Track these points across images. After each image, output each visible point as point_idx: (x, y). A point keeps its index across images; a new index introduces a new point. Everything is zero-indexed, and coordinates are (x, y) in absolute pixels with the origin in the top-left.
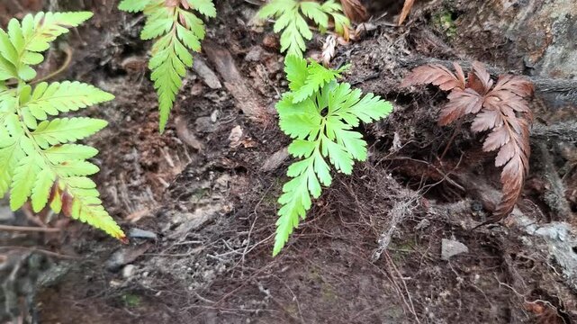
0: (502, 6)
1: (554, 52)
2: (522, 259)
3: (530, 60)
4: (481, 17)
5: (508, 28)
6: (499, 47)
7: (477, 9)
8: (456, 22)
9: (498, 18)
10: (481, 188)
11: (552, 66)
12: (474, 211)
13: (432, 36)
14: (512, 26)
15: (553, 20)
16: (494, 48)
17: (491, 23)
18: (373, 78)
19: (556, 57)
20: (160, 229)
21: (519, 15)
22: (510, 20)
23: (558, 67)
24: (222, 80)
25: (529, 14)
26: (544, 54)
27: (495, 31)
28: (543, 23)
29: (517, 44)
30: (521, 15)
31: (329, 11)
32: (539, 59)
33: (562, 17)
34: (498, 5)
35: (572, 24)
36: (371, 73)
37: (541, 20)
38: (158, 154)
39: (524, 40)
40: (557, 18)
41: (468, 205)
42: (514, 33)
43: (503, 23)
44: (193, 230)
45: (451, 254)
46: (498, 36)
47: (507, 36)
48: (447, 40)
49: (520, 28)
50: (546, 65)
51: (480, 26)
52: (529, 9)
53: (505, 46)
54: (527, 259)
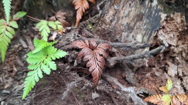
0: (106, 21)
1: (124, 34)
2: (118, 99)
3: (118, 37)
4: (101, 25)
5: (110, 27)
6: (108, 33)
7: (98, 22)
8: (94, 26)
9: (106, 25)
11: (124, 38)
12: (103, 84)
13: (86, 31)
14: (111, 27)
15: (123, 24)
16: (106, 34)
17: (104, 26)
19: (125, 36)
20: (11, 90)
21: (112, 23)
22: (110, 25)
23: (127, 39)
24: (28, 45)
25: (116, 23)
26: (122, 35)
27: (106, 29)
28: (120, 26)
29: (113, 32)
30: (113, 23)
31: (56, 24)
32: (120, 36)
33: (126, 24)
34: (105, 21)
35: (129, 25)
36: (67, 43)
37: (119, 25)
38: (12, 67)
39: (115, 31)
40: (124, 24)
41: (102, 82)
42: (112, 29)
43: (108, 26)
45: (95, 98)
46: (107, 30)
47: (109, 30)
48: (91, 32)
49: (114, 27)
50: (123, 38)
51: (101, 27)
52: (115, 21)
53: (110, 33)
54: (120, 99)
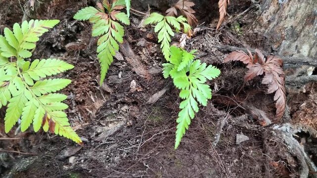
0: (263, 21)
1: (285, 43)
2: (271, 142)
3: (275, 47)
4: (254, 27)
5: (265, 31)
6: (261, 41)
7: (252, 23)
8: (242, 28)
9: (261, 27)
10: (251, 108)
11: (284, 50)
12: (249, 119)
13: (231, 35)
14: (267, 31)
15: (285, 28)
16: (258, 41)
17: (258, 29)
18: (205, 56)
19: (286, 46)
20: (89, 136)
21: (270, 26)
22: (266, 29)
23: (287, 50)
24: (123, 55)
25: (275, 25)
26: (281, 44)
27: (259, 33)
28: (281, 29)
29: (269, 39)
30: (271, 26)
31: (181, 21)
32: (279, 46)
33: (289, 27)
34: (261, 21)
35: (294, 30)
36: (203, 54)
37: (280, 28)
38: (85, 95)
39: (272, 37)
40: (287, 27)
41: (247, 117)
42: (268, 34)
43: (263, 29)
44: (110, 136)
45: (241, 142)
46: (260, 35)
47: (265, 35)
48: (238, 37)
49: (271, 32)
50: (281, 49)
51: (253, 31)
52: (275, 23)
53: (264, 39)
54: (273, 142)
